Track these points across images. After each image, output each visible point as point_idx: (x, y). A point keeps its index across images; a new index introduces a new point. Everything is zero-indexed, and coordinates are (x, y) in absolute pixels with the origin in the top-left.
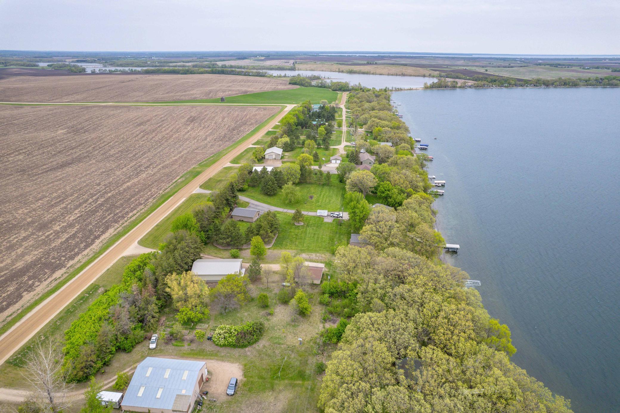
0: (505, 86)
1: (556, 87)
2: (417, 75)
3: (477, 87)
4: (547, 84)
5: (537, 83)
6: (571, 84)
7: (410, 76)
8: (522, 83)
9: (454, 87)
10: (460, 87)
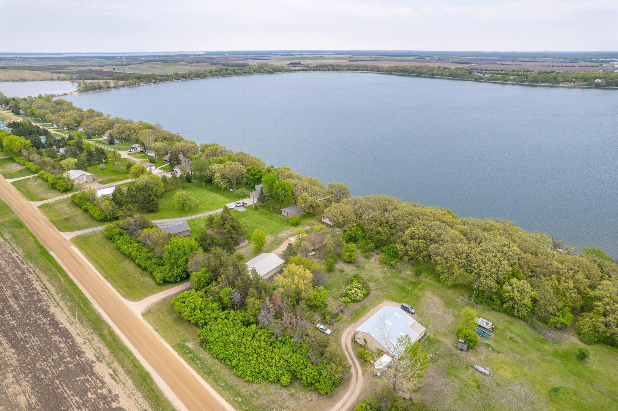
0: (153, 82)
1: (192, 79)
2: (42, 79)
3: (130, 85)
4: (185, 77)
5: (178, 77)
6: (202, 75)
7: (33, 80)
8: (166, 78)
9: (109, 88)
10: (114, 87)
